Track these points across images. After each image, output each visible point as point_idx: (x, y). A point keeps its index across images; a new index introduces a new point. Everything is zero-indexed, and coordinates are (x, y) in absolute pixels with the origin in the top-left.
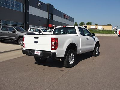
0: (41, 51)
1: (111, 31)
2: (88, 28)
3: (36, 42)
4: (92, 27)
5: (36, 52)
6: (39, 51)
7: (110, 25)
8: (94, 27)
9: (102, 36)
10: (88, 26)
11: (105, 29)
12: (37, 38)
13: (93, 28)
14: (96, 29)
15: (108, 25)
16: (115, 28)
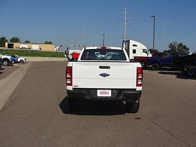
0: (112, 89)
1: (51, 53)
2: (14, 47)
3: (104, 75)
4: (22, 46)
5: (101, 93)
6: (107, 91)
7: (50, 43)
8: (26, 46)
9: (43, 60)
10: (16, 45)
11: (42, 50)
12: (108, 68)
13: (25, 48)
14: (29, 49)
15: (46, 43)
16: (58, 47)
